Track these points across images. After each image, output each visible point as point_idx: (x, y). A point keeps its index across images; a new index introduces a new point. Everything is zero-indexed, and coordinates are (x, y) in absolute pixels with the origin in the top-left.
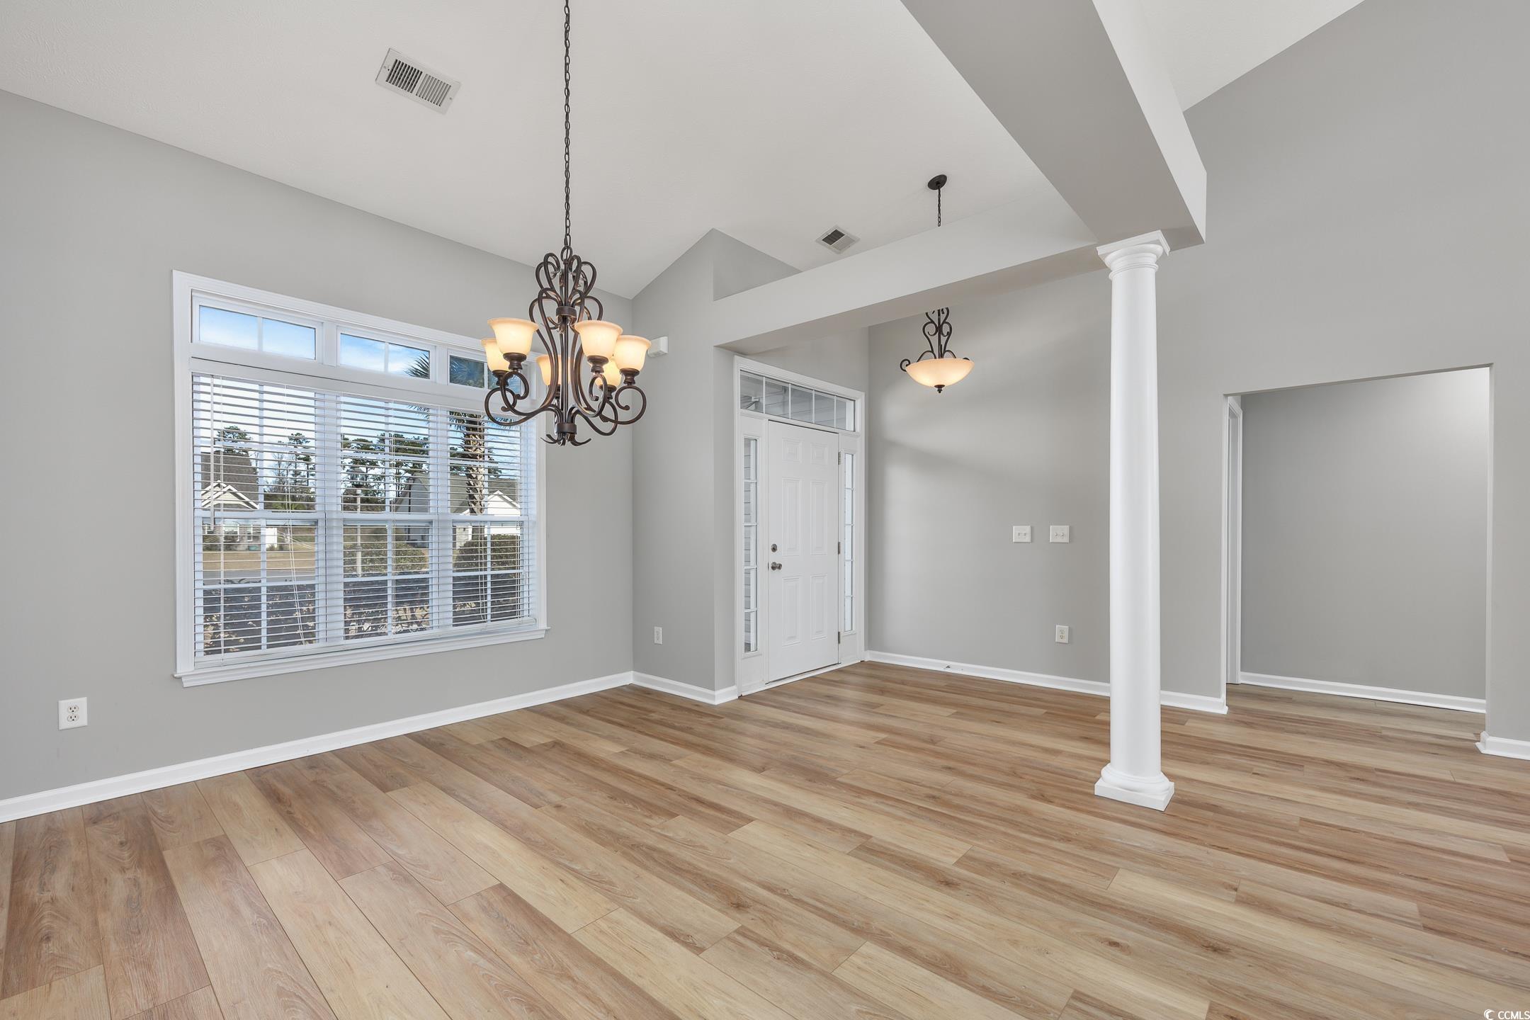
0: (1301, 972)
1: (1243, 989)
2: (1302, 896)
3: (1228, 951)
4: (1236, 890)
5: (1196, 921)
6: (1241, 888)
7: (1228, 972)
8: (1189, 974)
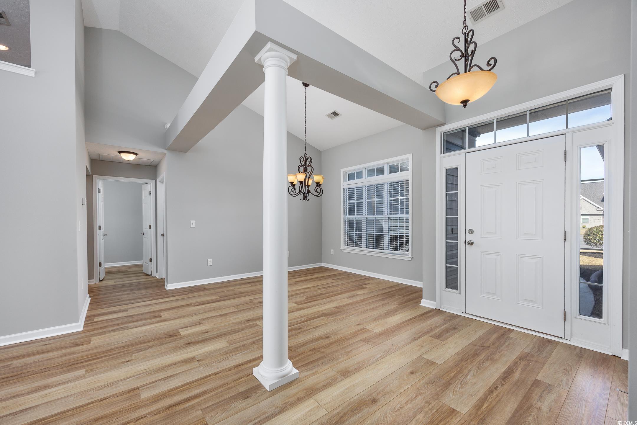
0: (168, 351)
1: (178, 341)
2: (180, 373)
3: (186, 345)
4: (198, 361)
5: (198, 346)
6: (197, 363)
7: (182, 342)
8: (189, 337)
